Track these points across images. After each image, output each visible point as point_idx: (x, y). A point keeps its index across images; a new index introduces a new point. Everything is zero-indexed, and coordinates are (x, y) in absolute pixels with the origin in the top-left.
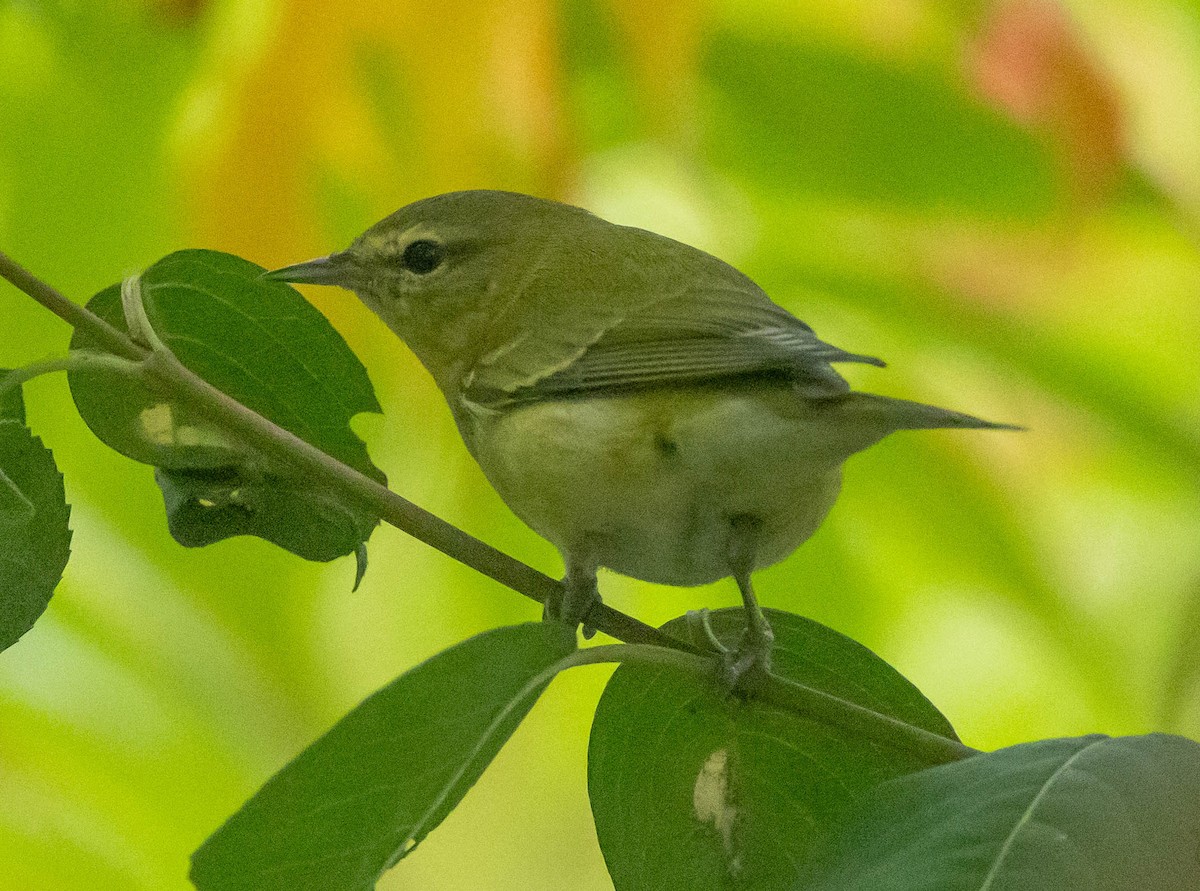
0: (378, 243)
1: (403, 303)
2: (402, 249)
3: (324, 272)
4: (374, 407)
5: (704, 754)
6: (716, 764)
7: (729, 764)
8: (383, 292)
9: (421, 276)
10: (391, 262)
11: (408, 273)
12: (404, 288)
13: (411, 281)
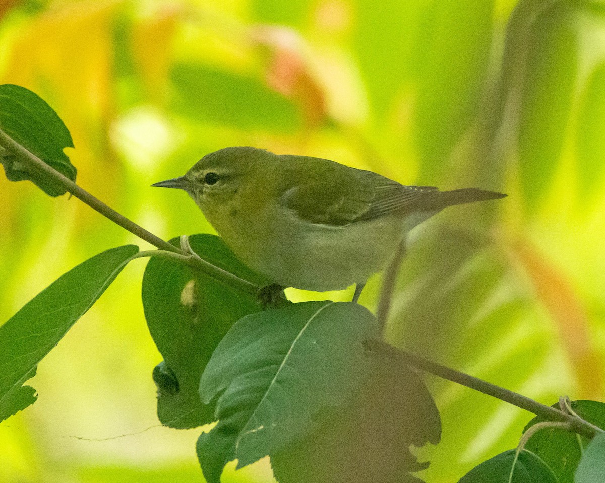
0: (196, 174)
1: (204, 197)
2: (204, 175)
3: (175, 184)
4: (72, 146)
5: (188, 279)
6: (190, 285)
7: (195, 286)
8: (197, 192)
9: (210, 186)
10: (201, 181)
11: (206, 185)
12: (204, 190)
13: (207, 188)
